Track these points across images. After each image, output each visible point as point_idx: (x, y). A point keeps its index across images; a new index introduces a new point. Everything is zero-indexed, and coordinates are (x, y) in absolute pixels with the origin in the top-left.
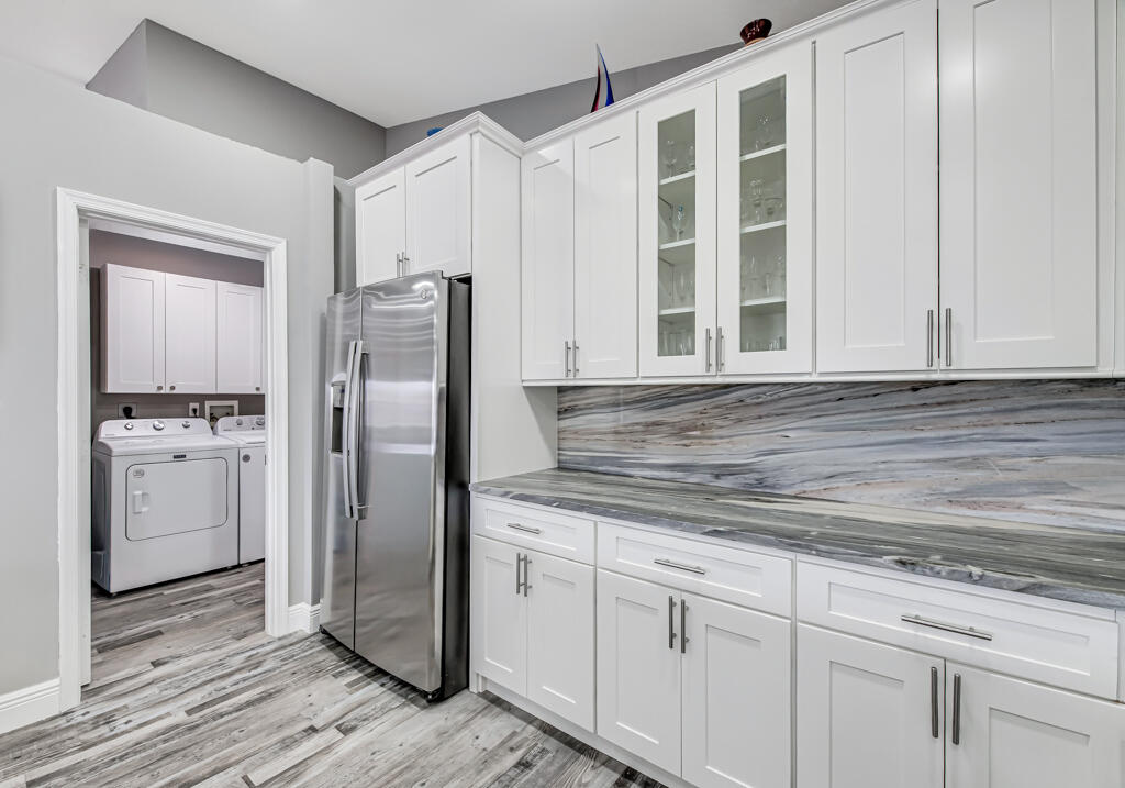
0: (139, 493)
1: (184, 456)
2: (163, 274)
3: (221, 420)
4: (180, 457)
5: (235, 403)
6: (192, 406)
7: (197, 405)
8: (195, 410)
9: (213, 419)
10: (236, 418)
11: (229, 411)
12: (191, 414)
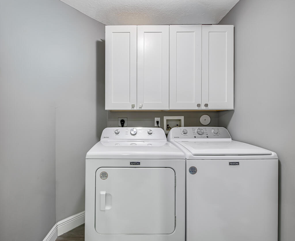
0: (103, 193)
1: (139, 163)
2: (135, 27)
3: (172, 129)
4: (135, 164)
5: (182, 118)
6: (157, 119)
7: (158, 119)
8: (158, 122)
9: (169, 128)
10: (183, 128)
11: (178, 123)
12: (156, 125)
